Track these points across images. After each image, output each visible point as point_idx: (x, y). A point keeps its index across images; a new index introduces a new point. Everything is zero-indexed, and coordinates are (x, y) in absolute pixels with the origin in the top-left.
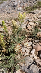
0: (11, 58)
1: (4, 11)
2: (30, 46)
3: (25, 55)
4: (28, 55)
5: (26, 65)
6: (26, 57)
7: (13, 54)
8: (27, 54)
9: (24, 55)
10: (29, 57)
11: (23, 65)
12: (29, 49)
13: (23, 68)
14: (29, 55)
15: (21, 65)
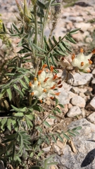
0: (17, 125)
1: (6, 8)
2: (85, 85)
3: (71, 114)
4: (81, 115)
5: (78, 152)
6: (75, 122)
7: (24, 109)
8: (79, 112)
9: (66, 116)
10: (87, 122)
11: (66, 149)
12: (82, 94)
13: (64, 161)
14: (84, 114)
15: (58, 150)
